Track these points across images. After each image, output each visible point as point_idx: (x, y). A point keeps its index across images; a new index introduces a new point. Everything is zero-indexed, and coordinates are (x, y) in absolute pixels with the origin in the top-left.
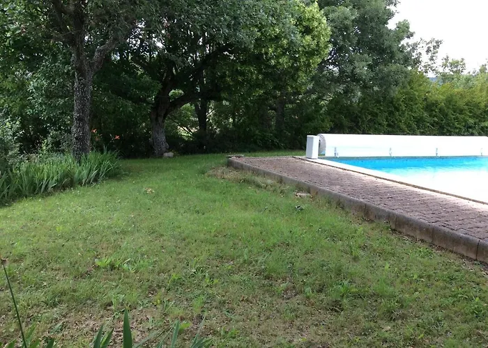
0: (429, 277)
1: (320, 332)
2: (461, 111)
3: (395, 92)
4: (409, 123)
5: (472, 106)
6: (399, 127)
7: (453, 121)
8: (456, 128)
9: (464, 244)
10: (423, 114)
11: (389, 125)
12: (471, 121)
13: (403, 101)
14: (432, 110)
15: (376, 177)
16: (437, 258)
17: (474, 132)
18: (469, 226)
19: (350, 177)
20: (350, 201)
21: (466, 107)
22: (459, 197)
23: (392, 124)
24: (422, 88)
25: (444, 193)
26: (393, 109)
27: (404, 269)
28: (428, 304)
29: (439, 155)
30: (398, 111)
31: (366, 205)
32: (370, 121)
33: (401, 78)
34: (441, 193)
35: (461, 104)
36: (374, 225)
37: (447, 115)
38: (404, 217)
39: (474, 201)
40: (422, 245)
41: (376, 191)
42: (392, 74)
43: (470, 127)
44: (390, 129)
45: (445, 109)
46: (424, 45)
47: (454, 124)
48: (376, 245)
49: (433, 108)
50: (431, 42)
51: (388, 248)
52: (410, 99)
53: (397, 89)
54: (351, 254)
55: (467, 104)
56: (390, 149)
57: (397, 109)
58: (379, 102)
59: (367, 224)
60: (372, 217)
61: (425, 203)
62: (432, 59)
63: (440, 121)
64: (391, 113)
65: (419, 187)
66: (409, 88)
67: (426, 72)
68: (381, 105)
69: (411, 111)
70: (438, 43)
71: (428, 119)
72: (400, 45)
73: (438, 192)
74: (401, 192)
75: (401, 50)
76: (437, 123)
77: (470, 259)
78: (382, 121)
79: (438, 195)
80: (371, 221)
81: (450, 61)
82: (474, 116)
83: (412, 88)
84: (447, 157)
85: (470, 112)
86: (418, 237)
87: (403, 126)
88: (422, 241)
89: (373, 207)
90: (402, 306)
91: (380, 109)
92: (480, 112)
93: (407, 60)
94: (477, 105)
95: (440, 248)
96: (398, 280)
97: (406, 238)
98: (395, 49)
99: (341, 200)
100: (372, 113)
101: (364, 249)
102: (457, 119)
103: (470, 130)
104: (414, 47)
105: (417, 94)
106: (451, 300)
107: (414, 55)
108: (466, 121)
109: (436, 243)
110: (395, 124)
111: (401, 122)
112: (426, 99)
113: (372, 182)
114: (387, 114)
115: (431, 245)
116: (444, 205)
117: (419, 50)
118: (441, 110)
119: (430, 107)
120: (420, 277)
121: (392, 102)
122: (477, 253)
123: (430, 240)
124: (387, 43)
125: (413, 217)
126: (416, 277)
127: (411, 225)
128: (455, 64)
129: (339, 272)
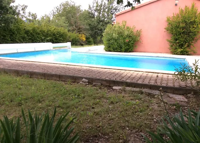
0: (47, 88)
1: (17, 113)
2: (39, 34)
3: (12, 26)
4: (20, 39)
5: (43, 32)
6: (16, 41)
7: (36, 38)
8: (38, 40)
9: (55, 76)
10: (25, 35)
11: (11, 40)
12: (43, 38)
13: (15, 30)
14: (28, 34)
15: (16, 60)
16: (48, 82)
17: (45, 41)
18: (55, 71)
19: (5, 62)
20: (10, 70)
21: (40, 32)
22: (49, 63)
23: (13, 40)
24: (22, 24)
25: (43, 63)
26: (12, 33)
27: (39, 87)
28: (50, 95)
29: (36, 50)
30: (14, 34)
31: (17, 70)
32: (3, 39)
33: (13, 20)
34: (42, 63)
35: (38, 31)
36: (22, 77)
37: (34, 36)
38: (33, 72)
39: (53, 63)
40: (41, 80)
41: (18, 65)
42: (9, 19)
43: (43, 40)
44: (12, 42)
45: (33, 33)
46: (21, 7)
47: (37, 39)
48: (26, 83)
49: (28, 33)
50: (23, 6)
51: (31, 83)
52: (19, 29)
53: (12, 25)
54: (18, 88)
55: (40, 31)
56: (17, 49)
57: (14, 33)
58: (5, 30)
59: (19, 77)
60: (20, 74)
61: (38, 67)
62: (24, 13)
63: (31, 38)
64: (11, 35)
65: (34, 62)
66: (17, 24)
67: (23, 18)
68: (6, 32)
69: (20, 34)
70: (26, 7)
71: (27, 37)
72: (10, 6)
73: (41, 62)
74: (28, 64)
75: (11, 8)
76: (31, 39)
77: (58, 80)
78: (8, 39)
79: (41, 63)
80: (21, 76)
81: (31, 14)
82: (44, 36)
83: (18, 25)
84: (39, 51)
85: (42, 34)
86: (40, 78)
87: (17, 40)
88: (41, 78)
89: (20, 70)
90: (42, 98)
91: (6, 33)
92: (45, 34)
93: (14, 13)
94: (44, 32)
95: (48, 79)
96: (38, 91)
97: (35, 79)
98: (8, 8)
99: (6, 70)
100: (3, 36)
101: (22, 85)
102: (38, 37)
103: (43, 41)
104: (17, 7)
105: (21, 27)
106: (56, 92)
107: (17, 11)
108: (41, 38)
109: (46, 78)
110: (14, 40)
111: (16, 39)
112: (25, 29)
113: (15, 62)
114: (10, 35)
115: (45, 79)
116: (45, 66)
117: (19, 9)
118: (31, 34)
119: (27, 32)
120: (45, 88)
121: (11, 30)
122: (59, 78)
123: (44, 78)
124: (4, 5)
125: (36, 71)
126: (43, 89)
127: (36, 74)
128: (33, 15)
129: (16, 94)
